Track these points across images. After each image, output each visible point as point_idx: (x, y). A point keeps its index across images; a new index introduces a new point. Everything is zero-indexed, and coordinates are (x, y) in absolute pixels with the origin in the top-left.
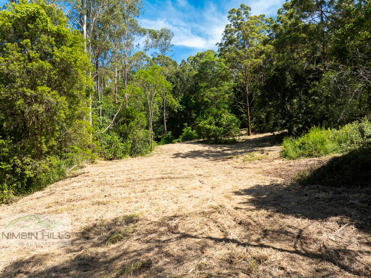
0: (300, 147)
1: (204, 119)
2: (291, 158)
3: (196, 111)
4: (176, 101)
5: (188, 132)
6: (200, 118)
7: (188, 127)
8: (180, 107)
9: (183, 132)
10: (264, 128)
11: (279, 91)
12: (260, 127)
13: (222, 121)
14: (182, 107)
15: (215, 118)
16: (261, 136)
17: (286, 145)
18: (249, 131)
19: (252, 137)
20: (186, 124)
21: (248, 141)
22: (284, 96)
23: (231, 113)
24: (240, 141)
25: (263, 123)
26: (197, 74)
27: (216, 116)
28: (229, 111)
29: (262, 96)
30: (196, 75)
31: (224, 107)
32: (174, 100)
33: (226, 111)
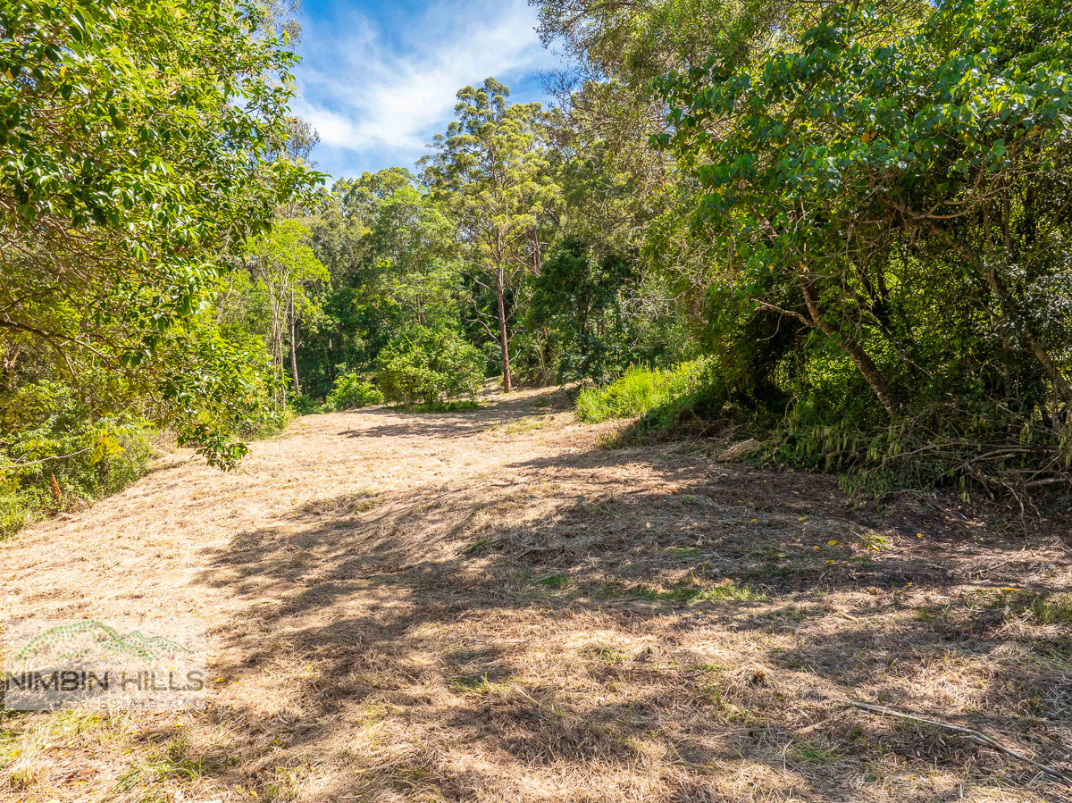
0: (608, 402)
1: (401, 352)
2: (594, 421)
3: (365, 333)
4: (314, 303)
5: (349, 386)
6: (389, 350)
7: (349, 373)
8: (325, 320)
9: (335, 387)
10: (541, 376)
11: (572, 290)
12: (531, 374)
13: (446, 358)
14: (330, 322)
15: (427, 350)
16: (534, 393)
17: (586, 400)
18: (505, 383)
19: (513, 396)
20: (342, 366)
21: (504, 406)
22: (583, 301)
23: (467, 339)
24: (486, 405)
25: (538, 364)
26: (369, 235)
27: (429, 344)
28: (460, 333)
29: (537, 301)
30: (367, 237)
31: (448, 326)
32: (307, 301)
33: (455, 334)
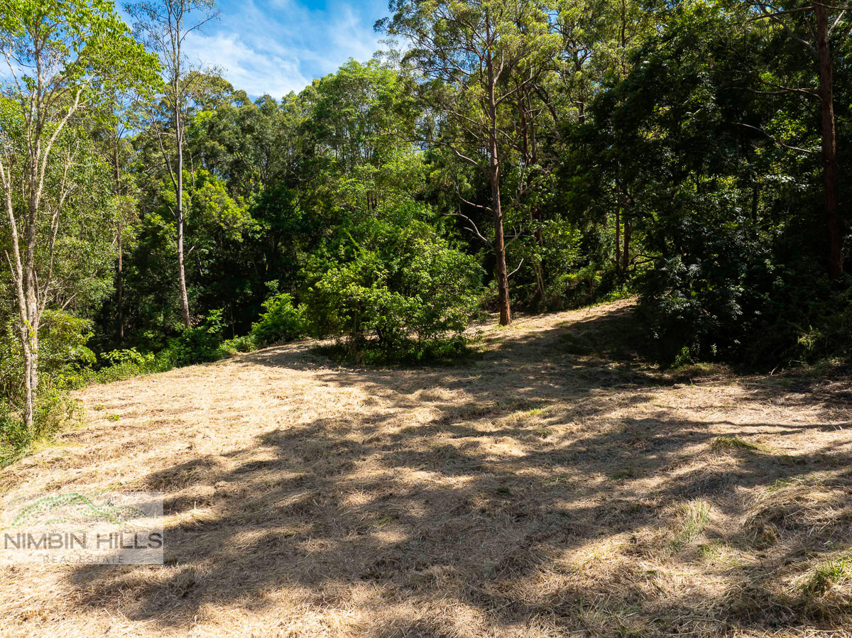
1: (341, 261)
4: (239, 205)
5: (280, 310)
6: (322, 256)
7: (282, 293)
8: (252, 225)
9: (264, 310)
13: (417, 270)
14: (258, 228)
15: (384, 255)
18: (502, 309)
19: (517, 329)
20: (274, 284)
27: (388, 247)
28: (439, 229)
31: (419, 217)
32: (229, 201)
33: (431, 230)
